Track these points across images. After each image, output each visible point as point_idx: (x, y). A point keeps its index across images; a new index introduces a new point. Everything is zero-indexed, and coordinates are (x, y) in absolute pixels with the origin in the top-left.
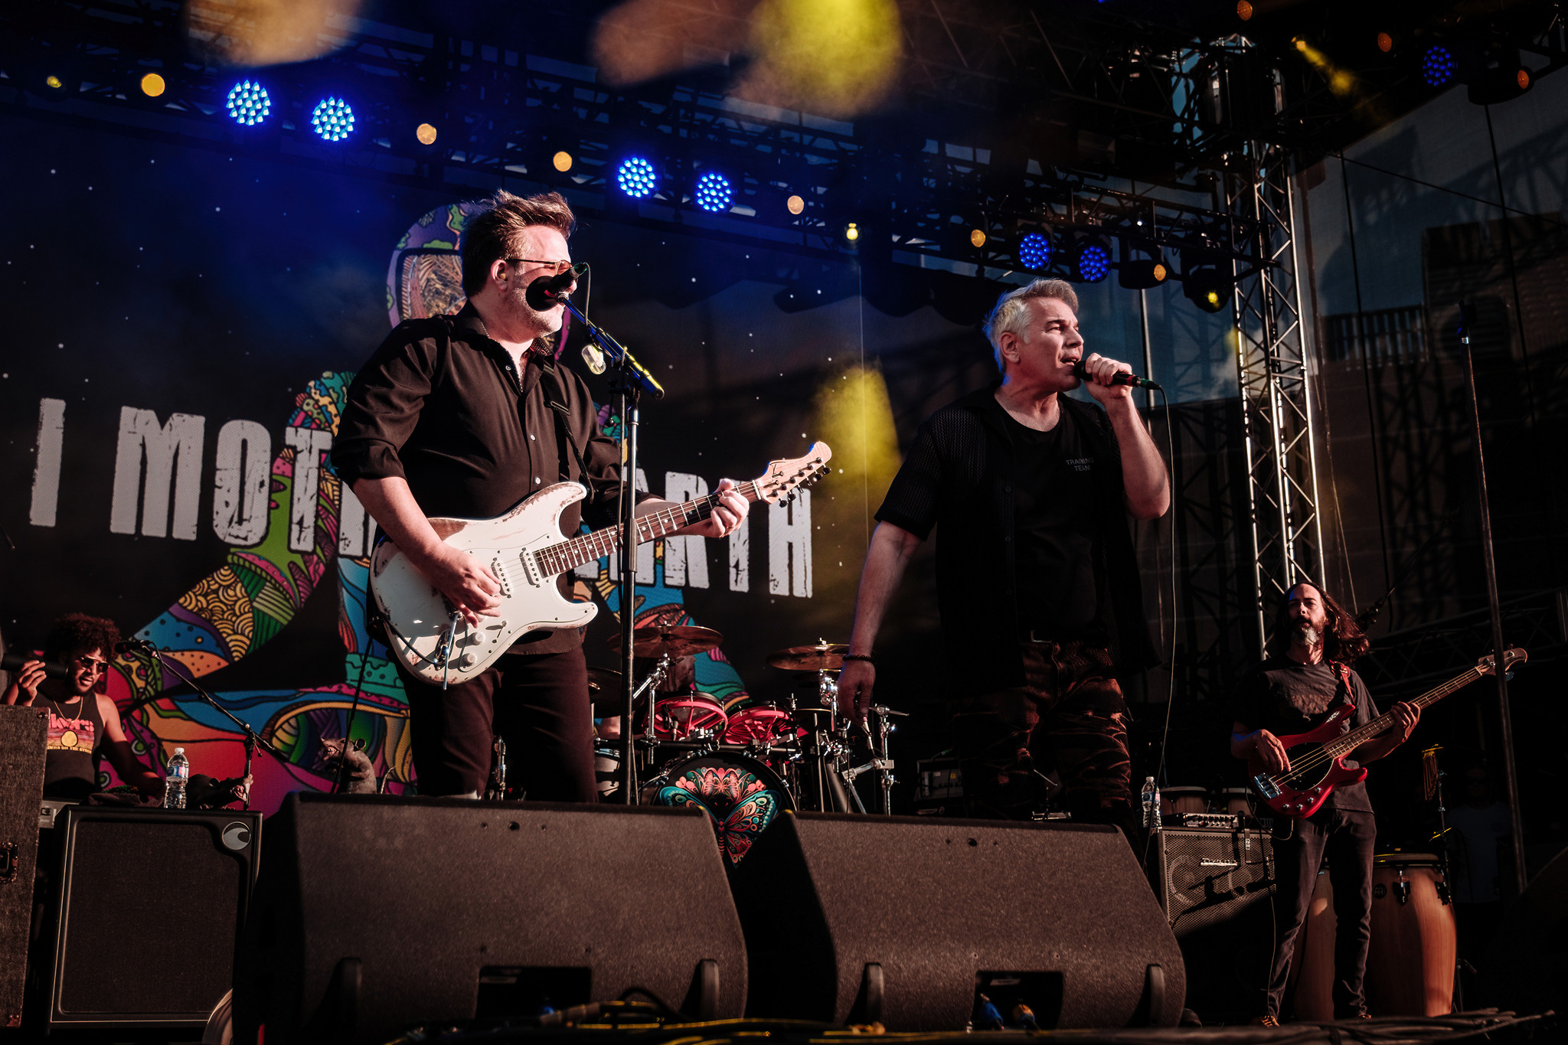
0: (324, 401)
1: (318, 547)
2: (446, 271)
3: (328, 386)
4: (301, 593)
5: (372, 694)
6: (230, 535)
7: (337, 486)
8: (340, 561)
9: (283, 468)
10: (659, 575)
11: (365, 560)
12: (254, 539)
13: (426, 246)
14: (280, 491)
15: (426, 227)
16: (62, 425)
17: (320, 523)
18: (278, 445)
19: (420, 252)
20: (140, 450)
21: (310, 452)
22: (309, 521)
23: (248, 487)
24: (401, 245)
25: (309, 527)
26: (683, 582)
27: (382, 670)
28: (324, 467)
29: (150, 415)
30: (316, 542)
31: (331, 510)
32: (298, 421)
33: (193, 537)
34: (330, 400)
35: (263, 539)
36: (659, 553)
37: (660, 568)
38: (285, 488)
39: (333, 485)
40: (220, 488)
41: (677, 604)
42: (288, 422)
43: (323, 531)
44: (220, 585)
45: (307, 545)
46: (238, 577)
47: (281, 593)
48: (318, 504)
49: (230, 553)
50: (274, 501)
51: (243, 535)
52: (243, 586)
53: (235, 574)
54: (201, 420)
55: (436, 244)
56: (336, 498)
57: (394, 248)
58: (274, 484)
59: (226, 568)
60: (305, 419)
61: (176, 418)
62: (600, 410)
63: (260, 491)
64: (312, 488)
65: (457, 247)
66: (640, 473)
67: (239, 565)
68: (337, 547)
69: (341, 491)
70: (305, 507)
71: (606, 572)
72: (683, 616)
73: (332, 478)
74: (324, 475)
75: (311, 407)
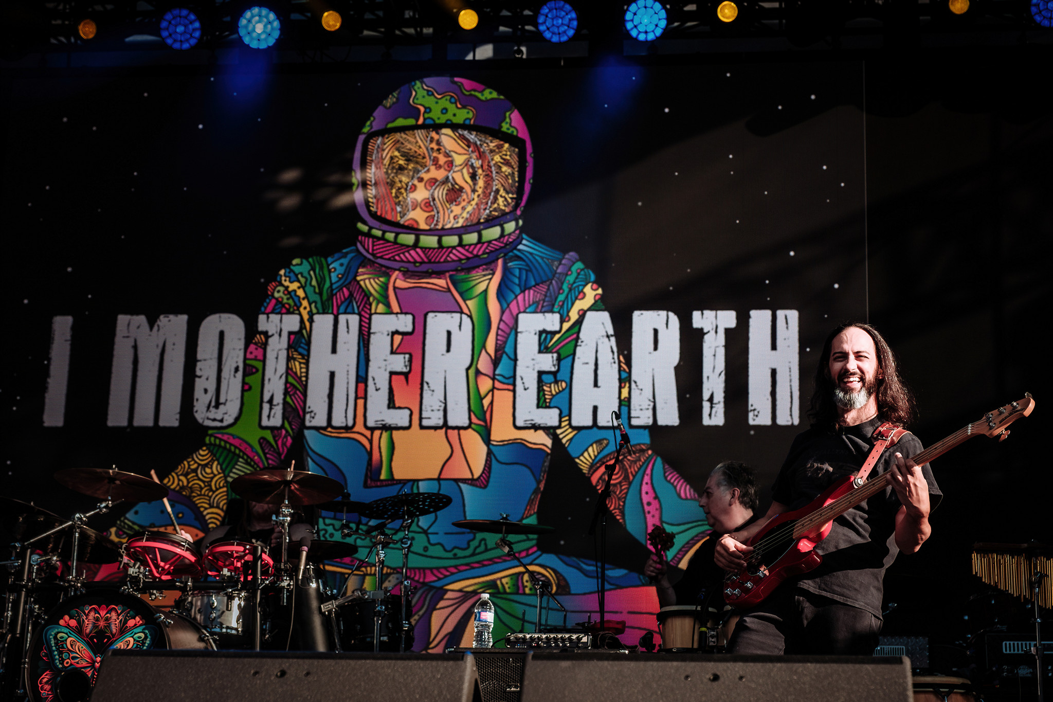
0: (294, 286)
2: (409, 146)
3: (297, 272)
6: (208, 418)
7: (303, 363)
8: (306, 432)
9: (255, 353)
10: (624, 416)
11: (329, 429)
12: (229, 420)
13: (390, 125)
14: (253, 374)
15: (390, 107)
16: (69, 338)
17: (288, 399)
18: (251, 332)
19: (385, 132)
20: (132, 351)
22: (279, 399)
23: (225, 374)
24: (366, 130)
25: (278, 404)
26: (651, 422)
28: (292, 348)
29: (142, 319)
30: (284, 417)
31: (298, 386)
32: (269, 309)
33: (176, 424)
34: (298, 284)
35: (237, 419)
36: (625, 393)
37: (625, 410)
38: (257, 370)
39: (300, 363)
40: (200, 377)
41: (644, 444)
42: (260, 310)
43: (291, 406)
44: (199, 465)
45: (276, 421)
46: (215, 456)
47: (253, 467)
48: (287, 382)
49: (207, 435)
50: (247, 384)
51: (219, 418)
52: (219, 463)
53: (212, 454)
54: (184, 318)
55: (400, 122)
56: (303, 374)
57: (360, 132)
58: (247, 368)
59: (204, 448)
60: (276, 305)
61: (163, 320)
62: (563, 258)
63: (235, 376)
64: (282, 369)
65: (421, 121)
66: (605, 316)
67: (215, 445)
68: (304, 420)
69: (307, 368)
70: (275, 386)
71: (567, 418)
72: (649, 456)
73: (300, 357)
74: (293, 355)
75: (281, 294)
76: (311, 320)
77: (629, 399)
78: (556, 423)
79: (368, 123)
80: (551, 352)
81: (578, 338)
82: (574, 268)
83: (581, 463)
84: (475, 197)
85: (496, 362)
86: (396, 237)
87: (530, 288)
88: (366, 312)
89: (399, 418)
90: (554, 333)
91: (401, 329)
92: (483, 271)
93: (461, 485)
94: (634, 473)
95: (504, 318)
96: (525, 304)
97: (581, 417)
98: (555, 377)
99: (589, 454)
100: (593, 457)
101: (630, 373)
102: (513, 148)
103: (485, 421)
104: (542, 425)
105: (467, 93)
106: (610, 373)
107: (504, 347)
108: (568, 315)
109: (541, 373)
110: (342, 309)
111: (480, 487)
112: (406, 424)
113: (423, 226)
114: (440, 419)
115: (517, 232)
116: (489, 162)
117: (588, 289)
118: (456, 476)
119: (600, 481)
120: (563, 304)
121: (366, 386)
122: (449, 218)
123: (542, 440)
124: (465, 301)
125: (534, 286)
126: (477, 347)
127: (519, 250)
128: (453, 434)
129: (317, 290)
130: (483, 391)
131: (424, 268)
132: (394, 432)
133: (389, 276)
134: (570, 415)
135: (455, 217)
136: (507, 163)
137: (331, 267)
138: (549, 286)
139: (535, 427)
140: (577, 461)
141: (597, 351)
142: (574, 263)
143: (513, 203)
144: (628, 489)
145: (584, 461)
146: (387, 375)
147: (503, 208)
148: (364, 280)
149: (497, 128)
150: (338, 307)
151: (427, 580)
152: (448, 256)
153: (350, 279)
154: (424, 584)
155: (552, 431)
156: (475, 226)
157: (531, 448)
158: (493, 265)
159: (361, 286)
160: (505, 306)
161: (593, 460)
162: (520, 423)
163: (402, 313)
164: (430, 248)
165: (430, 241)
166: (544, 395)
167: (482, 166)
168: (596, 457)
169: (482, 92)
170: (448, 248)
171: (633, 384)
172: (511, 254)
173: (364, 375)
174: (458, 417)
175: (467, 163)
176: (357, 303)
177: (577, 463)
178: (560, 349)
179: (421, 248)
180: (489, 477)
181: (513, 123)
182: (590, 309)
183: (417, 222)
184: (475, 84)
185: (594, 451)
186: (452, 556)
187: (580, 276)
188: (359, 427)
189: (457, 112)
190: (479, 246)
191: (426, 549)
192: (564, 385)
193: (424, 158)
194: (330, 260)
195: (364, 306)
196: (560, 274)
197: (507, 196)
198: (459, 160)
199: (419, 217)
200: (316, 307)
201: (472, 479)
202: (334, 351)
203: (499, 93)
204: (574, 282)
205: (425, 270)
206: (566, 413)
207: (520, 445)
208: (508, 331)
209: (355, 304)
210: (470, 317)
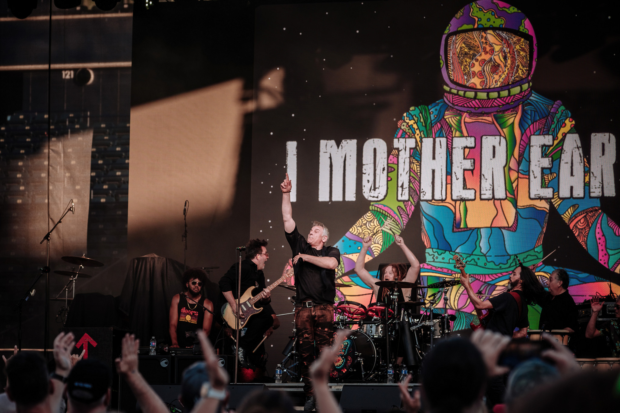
0: (411, 122)
1: (410, 197)
2: (470, 41)
3: (413, 115)
4: (404, 221)
5: (438, 267)
6: (370, 196)
7: (418, 165)
8: (421, 203)
9: (393, 160)
10: (587, 191)
11: (433, 201)
12: (381, 197)
13: (459, 29)
14: (392, 171)
15: (459, 18)
16: (296, 153)
17: (411, 185)
18: (390, 149)
19: (457, 33)
20: (329, 160)
21: (405, 150)
22: (406, 185)
23: (377, 172)
24: (446, 32)
25: (406, 188)
26: (601, 194)
27: (443, 255)
28: (412, 157)
29: (333, 142)
30: (410, 195)
31: (416, 178)
32: (399, 136)
33: (354, 199)
34: (414, 121)
35: (385, 196)
36: (587, 179)
37: (587, 188)
38: (394, 170)
39: (417, 165)
40: (365, 174)
41: (597, 207)
42: (394, 136)
43: (413, 189)
44: (367, 221)
45: (406, 197)
46: (375, 216)
47: (395, 222)
48: (410, 176)
49: (371, 205)
50: (390, 177)
51: (376, 196)
52: (377, 220)
53: (374, 215)
54: (355, 141)
55: (465, 27)
56: (418, 171)
57: (443, 33)
58: (389, 168)
59: (369, 212)
60: (403, 133)
61: (344, 143)
62: (554, 104)
63: (383, 173)
64: (407, 168)
65: (476, 26)
66: (576, 136)
67: (375, 210)
68: (420, 196)
69: (420, 168)
70: (404, 178)
71: (557, 193)
72: (600, 213)
73: (416, 162)
74: (412, 161)
75: (405, 127)
76: (421, 142)
77: (589, 182)
78: (551, 196)
79: (448, 28)
80: (548, 157)
81: (562, 149)
82: (560, 110)
83: (564, 217)
84: (506, 70)
85: (519, 163)
86: (464, 94)
87: (536, 121)
88: (450, 136)
89: (469, 194)
90: (550, 146)
91: (469, 145)
92: (511, 112)
93: (503, 230)
94: (592, 222)
95: (523, 138)
96: (534, 130)
97: (564, 192)
98: (551, 171)
99: (568, 212)
100: (571, 215)
101: (590, 168)
102: (526, 41)
103: (514, 196)
104: (544, 197)
105: (501, 9)
106: (579, 169)
107: (524, 154)
108: (557, 136)
109: (543, 169)
110: (437, 135)
111: (513, 231)
112: (473, 198)
113: (479, 87)
114: (490, 194)
115: (529, 89)
116: (513, 49)
117: (567, 122)
118: (500, 226)
119: (575, 227)
120: (554, 130)
121: (452, 177)
122: (492, 82)
123: (544, 205)
124: (502, 129)
125: (539, 120)
126: (509, 155)
127: (530, 100)
128: (498, 203)
129: (424, 124)
130: (513, 179)
131: (479, 111)
132: (467, 202)
133: (461, 116)
134: (558, 192)
135: (496, 82)
136: (523, 50)
137: (430, 111)
138: (546, 120)
139: (541, 198)
140: (562, 216)
141: (572, 156)
142: (560, 107)
143: (527, 73)
144: (589, 231)
145: (566, 217)
146: (462, 171)
147: (522, 76)
148: (448, 118)
149: (517, 29)
150: (435, 135)
151: (486, 281)
152: (492, 104)
153: (441, 119)
154: (485, 282)
155: (549, 200)
156: (506, 86)
157: (539, 210)
158: (517, 108)
159: (447, 122)
160: (523, 131)
161: (571, 216)
162: (532, 196)
163: (469, 136)
164: (483, 100)
165: (482, 95)
166: (545, 181)
167: (510, 52)
168: (572, 214)
169: (508, 8)
170: (492, 99)
171: (591, 175)
172: (526, 102)
173: (450, 172)
174: (500, 193)
175: (501, 50)
176: (445, 131)
177: (562, 218)
178: (552, 155)
179: (478, 99)
180: (517, 226)
181: (526, 26)
182: (569, 133)
183: (475, 84)
184: (504, 4)
185: (571, 211)
186: (499, 268)
187: (563, 114)
188: (449, 200)
189: (496, 20)
190: (509, 98)
191: (485, 264)
192: (555, 175)
193: (478, 47)
194: (430, 107)
195: (449, 133)
196: (552, 113)
197: (523, 69)
198: (497, 48)
199: (476, 81)
200: (423, 134)
201: (508, 227)
202: (434, 158)
203: (518, 9)
204: (560, 118)
205: (480, 112)
206: (556, 190)
207: (532, 208)
208: (525, 145)
209: (444, 132)
210: (505, 138)
